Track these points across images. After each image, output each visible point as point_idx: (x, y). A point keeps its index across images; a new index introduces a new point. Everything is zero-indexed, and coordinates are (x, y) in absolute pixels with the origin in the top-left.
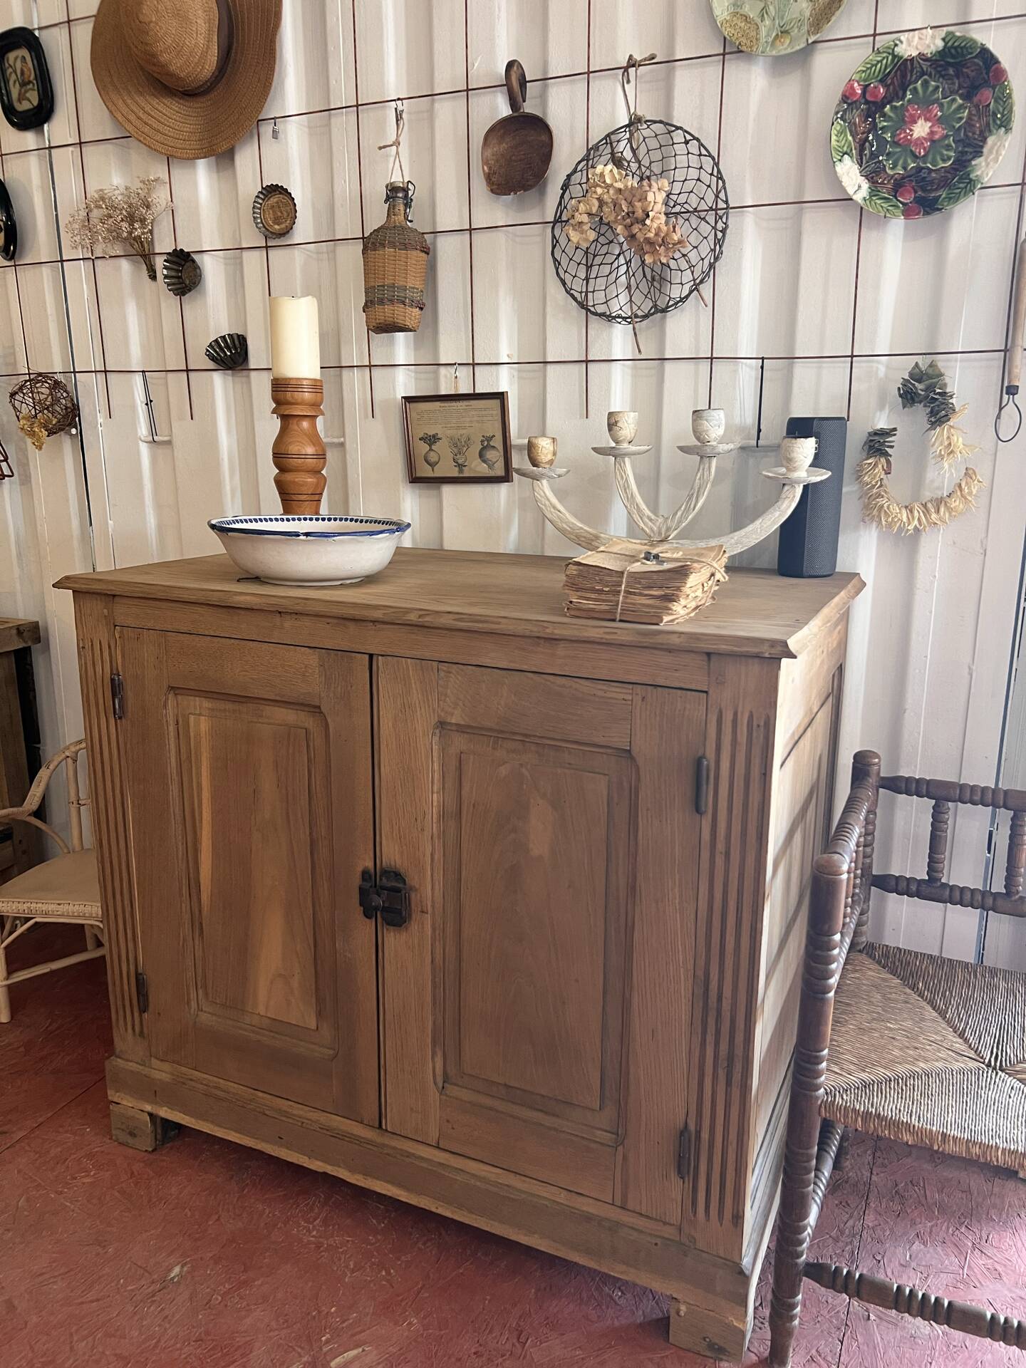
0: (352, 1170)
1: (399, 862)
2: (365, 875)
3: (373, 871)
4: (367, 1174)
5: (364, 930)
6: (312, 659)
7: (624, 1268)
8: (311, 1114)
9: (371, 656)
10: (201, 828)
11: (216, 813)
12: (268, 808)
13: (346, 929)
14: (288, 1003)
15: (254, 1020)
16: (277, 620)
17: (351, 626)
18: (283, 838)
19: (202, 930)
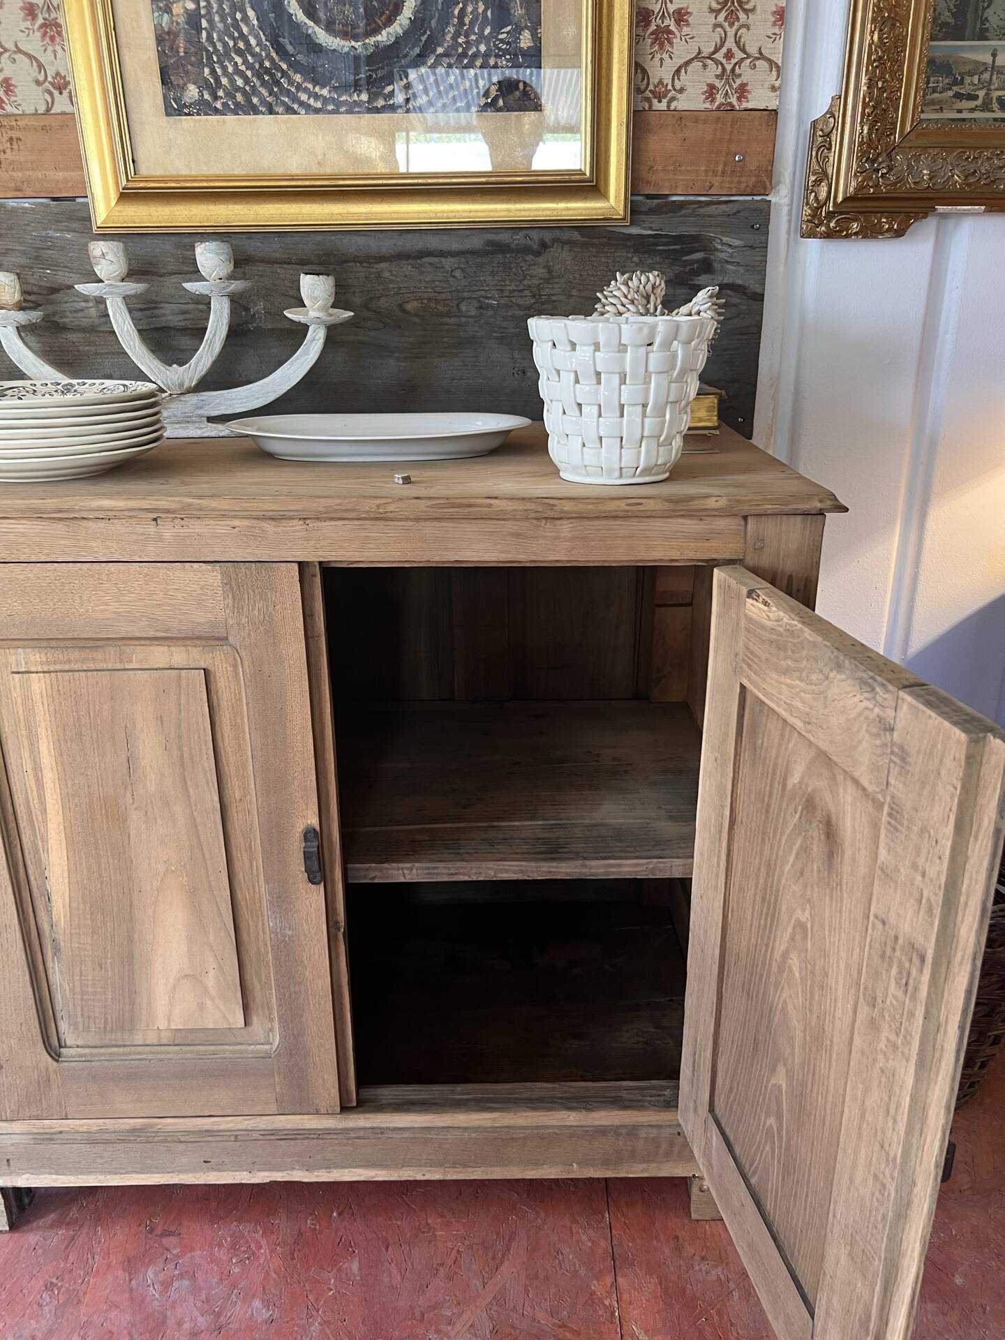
0: (310, 1167)
2: (308, 834)
3: (318, 828)
4: (329, 1165)
5: (309, 898)
6: (213, 577)
8: (248, 1122)
10: (45, 821)
11: (67, 798)
12: (152, 777)
13: (282, 901)
14: (201, 1007)
15: (151, 1037)
16: (152, 529)
17: (269, 527)
18: (179, 810)
19: (57, 950)
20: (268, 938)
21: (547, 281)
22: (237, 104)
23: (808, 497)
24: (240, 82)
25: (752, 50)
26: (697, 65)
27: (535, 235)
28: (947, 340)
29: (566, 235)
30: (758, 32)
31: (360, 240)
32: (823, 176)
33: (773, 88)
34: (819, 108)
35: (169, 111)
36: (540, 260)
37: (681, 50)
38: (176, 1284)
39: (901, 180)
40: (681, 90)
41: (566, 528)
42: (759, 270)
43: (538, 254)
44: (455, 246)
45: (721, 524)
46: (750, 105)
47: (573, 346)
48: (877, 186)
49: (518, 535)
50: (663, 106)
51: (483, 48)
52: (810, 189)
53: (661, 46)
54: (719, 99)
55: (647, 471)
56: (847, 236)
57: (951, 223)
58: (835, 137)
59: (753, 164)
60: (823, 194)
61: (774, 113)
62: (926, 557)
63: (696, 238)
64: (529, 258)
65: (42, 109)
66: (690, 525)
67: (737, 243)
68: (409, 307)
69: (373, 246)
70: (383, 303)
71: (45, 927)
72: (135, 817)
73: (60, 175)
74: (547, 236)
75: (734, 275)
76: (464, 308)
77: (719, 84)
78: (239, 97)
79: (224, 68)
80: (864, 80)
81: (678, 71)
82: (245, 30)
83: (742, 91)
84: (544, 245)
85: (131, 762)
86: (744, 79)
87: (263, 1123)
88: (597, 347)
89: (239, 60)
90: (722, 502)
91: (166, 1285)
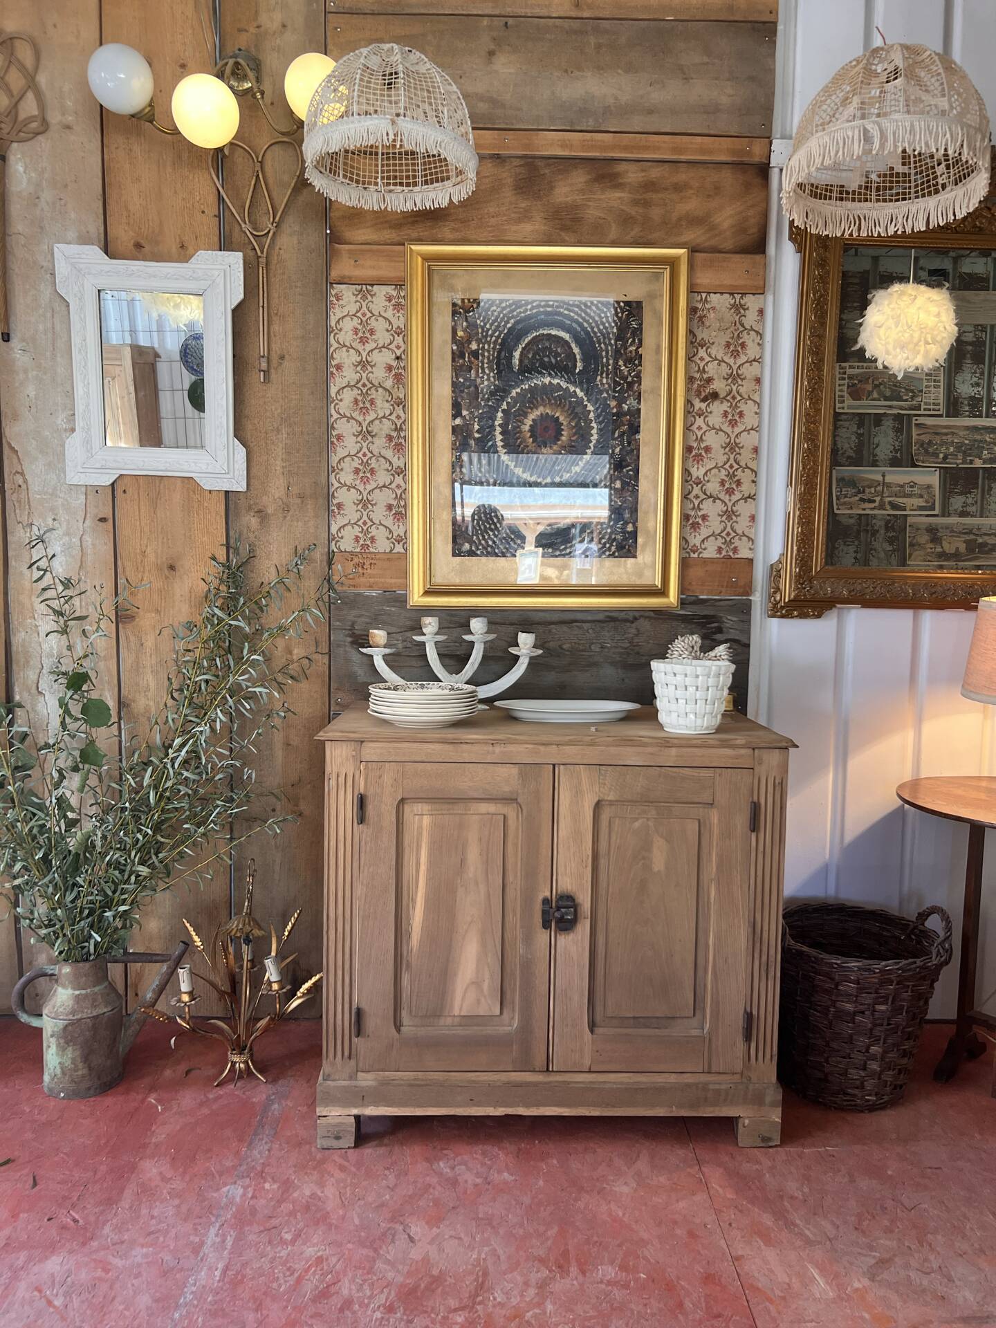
0: (527, 1106)
1: (569, 888)
2: (546, 901)
3: (550, 897)
4: (538, 1105)
5: (542, 937)
6: (514, 770)
7: (712, 1109)
8: (495, 1076)
9: (554, 765)
10: (417, 892)
11: (429, 879)
12: (472, 869)
13: (528, 939)
14: (478, 1001)
15: (449, 1021)
16: (491, 748)
17: (542, 748)
18: (482, 888)
19: (409, 966)
20: (518, 961)
21: (637, 635)
22: (488, 552)
23: (781, 741)
24: (490, 543)
25: (740, 532)
26: (713, 538)
27: (631, 614)
28: (849, 669)
29: (647, 614)
30: (742, 525)
31: (541, 614)
32: (778, 589)
33: (750, 549)
34: (774, 558)
35: (454, 555)
36: (633, 625)
37: (704, 532)
38: (457, 1168)
39: (816, 592)
40: (705, 549)
41: (674, 751)
42: (747, 632)
43: (633, 622)
44: (590, 618)
45: (743, 751)
46: (739, 556)
47: (675, 675)
48: (805, 595)
49: (652, 754)
50: (696, 555)
51: (609, 531)
52: (770, 596)
53: (695, 530)
54: (724, 553)
55: (707, 728)
56: (792, 617)
57: (845, 611)
58: (783, 573)
59: (742, 583)
60: (778, 598)
61: (751, 561)
62: (849, 787)
63: (713, 616)
64: (628, 624)
65: (388, 551)
66: (729, 752)
67: (734, 619)
68: (564, 647)
69: (548, 617)
70: (552, 645)
71: (405, 954)
72: (461, 892)
73: (393, 581)
74: (637, 614)
75: (733, 634)
76: (593, 647)
77: (723, 546)
78: (489, 549)
79: (483, 537)
80: (795, 548)
81: (703, 541)
82: (495, 520)
83: (735, 550)
84: (635, 619)
85: (463, 862)
86: (736, 545)
87: (504, 1077)
88: (686, 675)
89: (491, 533)
90: (743, 742)
91: (453, 1168)
